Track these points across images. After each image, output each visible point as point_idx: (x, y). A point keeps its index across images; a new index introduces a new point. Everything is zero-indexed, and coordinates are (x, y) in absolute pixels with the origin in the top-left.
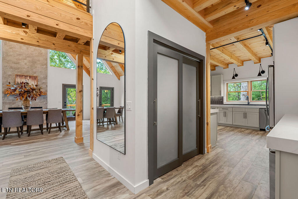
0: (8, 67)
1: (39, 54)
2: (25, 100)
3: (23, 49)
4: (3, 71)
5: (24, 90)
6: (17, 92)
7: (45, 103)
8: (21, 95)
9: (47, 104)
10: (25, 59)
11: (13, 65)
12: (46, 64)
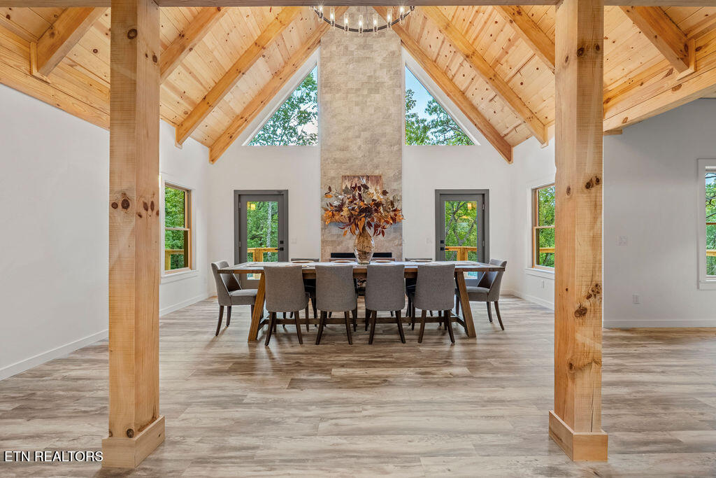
0: (329, 161)
1: (383, 118)
2: (360, 234)
3: (353, 114)
4: (321, 170)
5: (359, 207)
6: (345, 212)
7: (396, 242)
8: (353, 220)
9: (401, 245)
10: (359, 137)
11: (339, 155)
12: (399, 143)
